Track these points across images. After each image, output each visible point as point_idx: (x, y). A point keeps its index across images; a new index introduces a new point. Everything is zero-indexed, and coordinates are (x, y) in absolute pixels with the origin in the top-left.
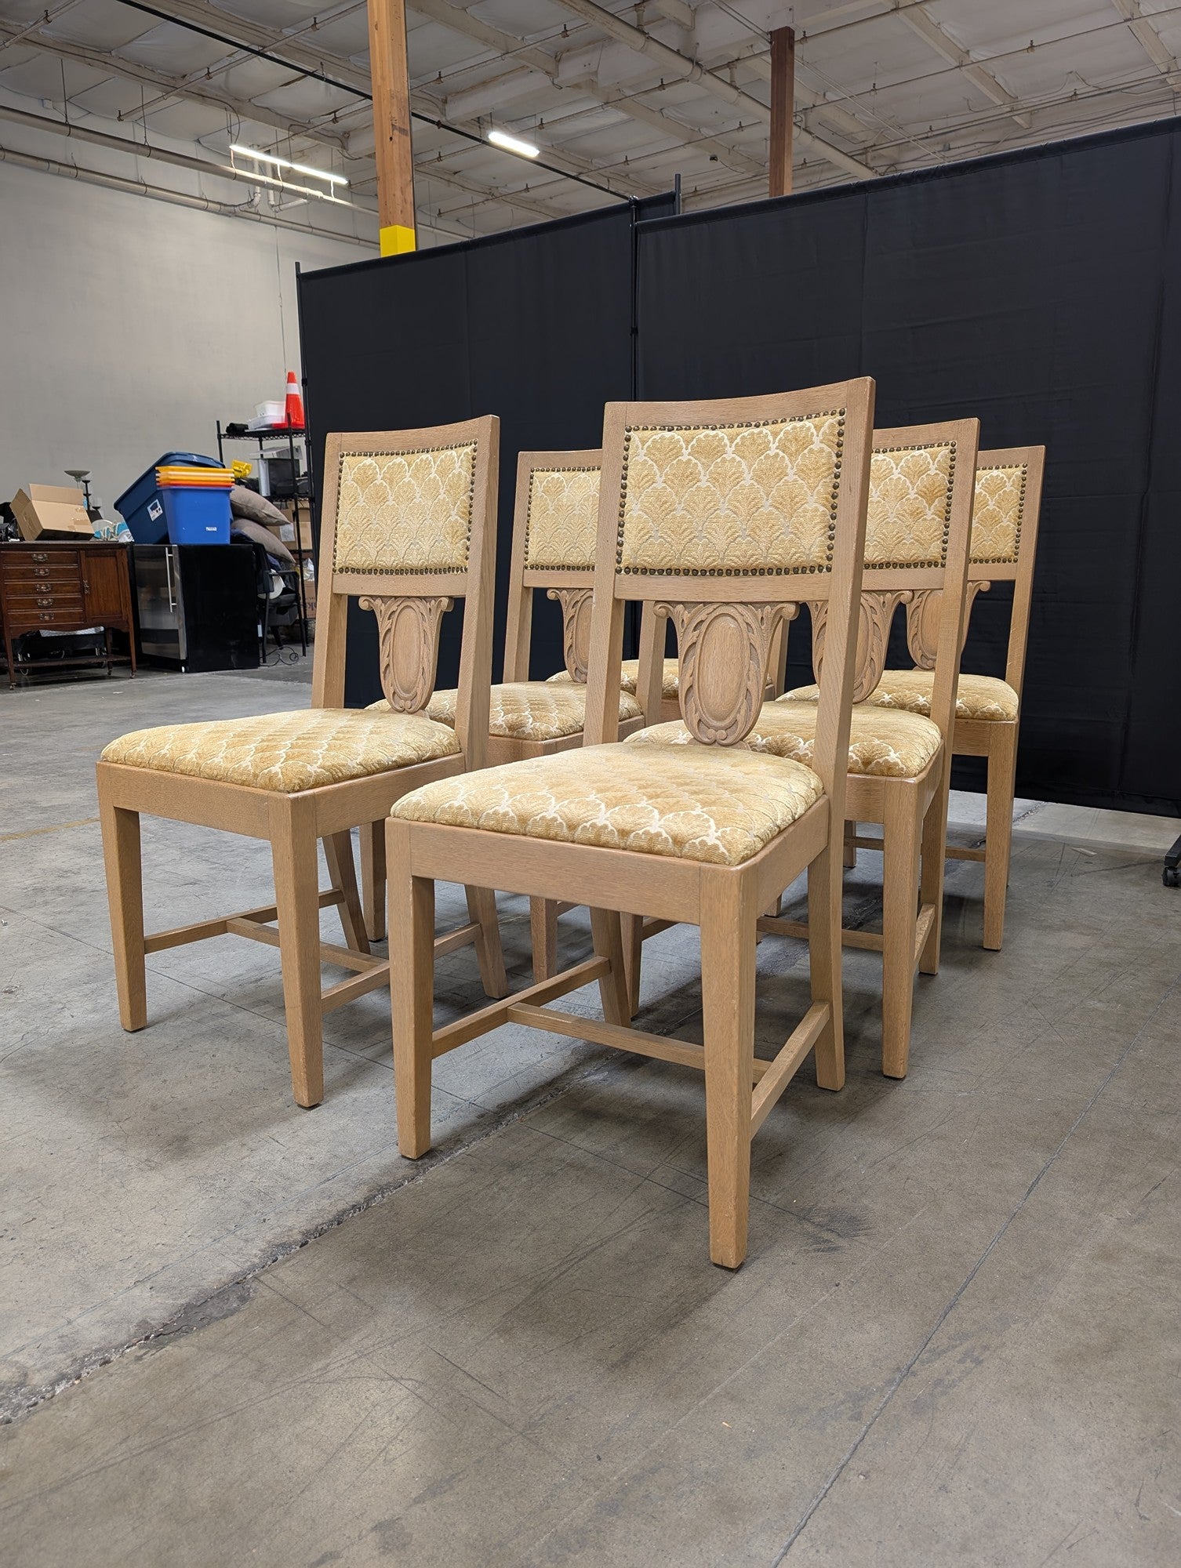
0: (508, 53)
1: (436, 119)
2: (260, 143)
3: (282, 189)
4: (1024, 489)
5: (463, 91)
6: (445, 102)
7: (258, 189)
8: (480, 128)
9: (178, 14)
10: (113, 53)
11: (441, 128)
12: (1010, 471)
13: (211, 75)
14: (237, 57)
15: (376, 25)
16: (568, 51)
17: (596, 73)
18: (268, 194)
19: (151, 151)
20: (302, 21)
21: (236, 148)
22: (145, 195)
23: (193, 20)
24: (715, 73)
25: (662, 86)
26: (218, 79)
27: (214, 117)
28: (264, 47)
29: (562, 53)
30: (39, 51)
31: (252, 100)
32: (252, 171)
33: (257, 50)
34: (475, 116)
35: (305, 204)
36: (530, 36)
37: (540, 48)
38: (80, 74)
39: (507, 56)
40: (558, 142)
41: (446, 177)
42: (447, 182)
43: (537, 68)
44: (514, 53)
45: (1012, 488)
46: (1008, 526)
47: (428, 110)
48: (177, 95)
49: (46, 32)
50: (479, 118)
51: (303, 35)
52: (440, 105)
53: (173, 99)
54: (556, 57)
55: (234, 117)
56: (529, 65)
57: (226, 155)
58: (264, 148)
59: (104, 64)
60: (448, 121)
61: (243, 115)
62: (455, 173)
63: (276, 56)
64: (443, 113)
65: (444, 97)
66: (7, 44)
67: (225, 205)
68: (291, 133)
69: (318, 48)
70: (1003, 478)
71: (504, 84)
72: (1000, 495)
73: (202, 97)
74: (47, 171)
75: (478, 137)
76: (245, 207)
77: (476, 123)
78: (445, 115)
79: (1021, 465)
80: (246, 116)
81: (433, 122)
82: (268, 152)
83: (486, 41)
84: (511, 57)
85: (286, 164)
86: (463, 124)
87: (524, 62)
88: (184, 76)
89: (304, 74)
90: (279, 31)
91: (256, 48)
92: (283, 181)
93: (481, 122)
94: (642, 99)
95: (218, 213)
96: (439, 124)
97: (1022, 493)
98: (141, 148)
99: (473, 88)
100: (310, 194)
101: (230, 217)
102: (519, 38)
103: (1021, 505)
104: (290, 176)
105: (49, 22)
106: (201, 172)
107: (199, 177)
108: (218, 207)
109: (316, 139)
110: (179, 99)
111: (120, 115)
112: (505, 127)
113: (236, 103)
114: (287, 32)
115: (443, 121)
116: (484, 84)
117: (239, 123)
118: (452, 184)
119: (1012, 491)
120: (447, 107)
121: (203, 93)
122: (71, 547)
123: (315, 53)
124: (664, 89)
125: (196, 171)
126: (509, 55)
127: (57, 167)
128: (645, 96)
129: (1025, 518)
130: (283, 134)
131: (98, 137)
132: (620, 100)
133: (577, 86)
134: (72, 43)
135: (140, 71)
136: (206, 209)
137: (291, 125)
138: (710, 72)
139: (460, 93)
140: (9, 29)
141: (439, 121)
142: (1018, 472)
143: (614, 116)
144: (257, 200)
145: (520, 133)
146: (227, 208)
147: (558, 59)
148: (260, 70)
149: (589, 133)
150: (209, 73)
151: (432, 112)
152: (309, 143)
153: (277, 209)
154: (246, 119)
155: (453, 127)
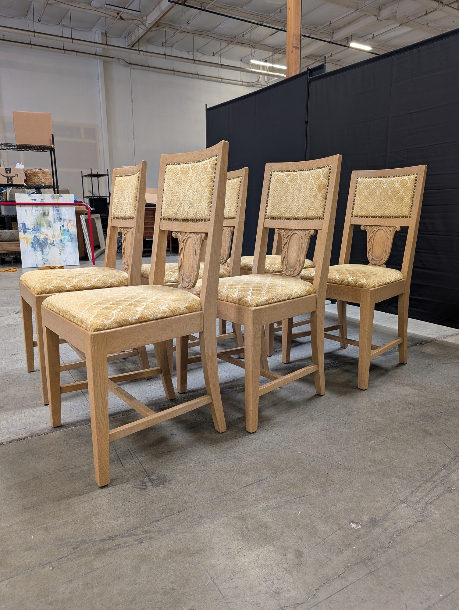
0: (357, 10)
1: (329, 40)
2: (263, 58)
3: (269, 75)
4: (416, 185)
5: (341, 28)
6: (333, 33)
7: (261, 76)
8: (347, 41)
9: (232, 14)
10: (211, 32)
11: (331, 44)
12: (410, 176)
13: (244, 35)
14: (254, 27)
15: (290, 8)
16: (385, 5)
17: (396, 13)
18: (264, 77)
19: (221, 66)
20: (277, 10)
21: (253, 61)
22: (221, 82)
23: (236, 15)
24: (450, 6)
25: (427, 14)
26: (247, 36)
27: (245, 50)
28: (262, 22)
29: (382, 6)
30: (187, 35)
31: (260, 43)
32: (259, 69)
33: (260, 23)
34: (345, 37)
35: (277, 79)
36: (368, 1)
37: (371, 6)
38: (200, 41)
39: (357, 11)
40: (381, 43)
41: (335, 63)
42: (334, 65)
43: (371, 14)
44: (360, 10)
45: (410, 184)
46: (407, 201)
47: (326, 37)
48: (233, 44)
49: (189, 27)
50: (347, 37)
51: (277, 15)
52: (331, 34)
53: (231, 46)
54: (379, 8)
55: (253, 49)
56: (368, 13)
57: (249, 63)
58: (264, 60)
59: (208, 36)
60: (334, 41)
61: (256, 48)
62: (339, 61)
63: (268, 25)
64: (332, 37)
65: (333, 31)
66: (176, 34)
67: (249, 83)
68: (274, 53)
69: (283, 19)
70: (407, 180)
71: (357, 23)
72: (405, 187)
73: (241, 44)
74: (188, 77)
75: (347, 45)
76: (256, 83)
77: (346, 40)
78: (333, 38)
79: (415, 174)
80: (257, 49)
81: (327, 42)
82: (266, 61)
83: (348, 6)
84: (359, 11)
85: (271, 65)
86: (340, 41)
87: (365, 13)
88: (236, 37)
89: (277, 30)
90: (268, 15)
91: (259, 23)
92: (269, 71)
93: (348, 39)
94: (418, 20)
95: (246, 86)
96: (330, 42)
97: (415, 186)
98: (218, 66)
99: (345, 26)
100: (279, 76)
101: (250, 87)
102: (363, 3)
103: (414, 192)
104: (272, 69)
105: (189, 24)
106: (241, 72)
107: (241, 74)
108: (246, 84)
109: (283, 54)
110: (233, 46)
111: (214, 54)
112: (359, 40)
113: (253, 44)
114: (271, 15)
115: (332, 41)
116: (349, 23)
117: (254, 52)
118: (337, 65)
119: (410, 186)
120: (334, 35)
121: (242, 42)
122: (152, 209)
123: (282, 21)
124: (427, 15)
125: (240, 72)
126: (359, 10)
127: (191, 75)
128: (419, 19)
129: (415, 198)
130: (271, 54)
131: (203, 63)
132: (407, 22)
133: (388, 19)
134: (198, 30)
135: (220, 37)
136: (242, 85)
137: (274, 50)
138: (448, 5)
139: (339, 28)
140: (177, 28)
141: (330, 41)
142: (413, 177)
143: (406, 29)
144: (260, 80)
145: (364, 42)
146: (249, 84)
147: (380, 9)
148: (262, 31)
149: (395, 37)
150: (243, 34)
151: (328, 38)
152: (281, 56)
153: (267, 82)
154: (257, 50)
155: (336, 43)
